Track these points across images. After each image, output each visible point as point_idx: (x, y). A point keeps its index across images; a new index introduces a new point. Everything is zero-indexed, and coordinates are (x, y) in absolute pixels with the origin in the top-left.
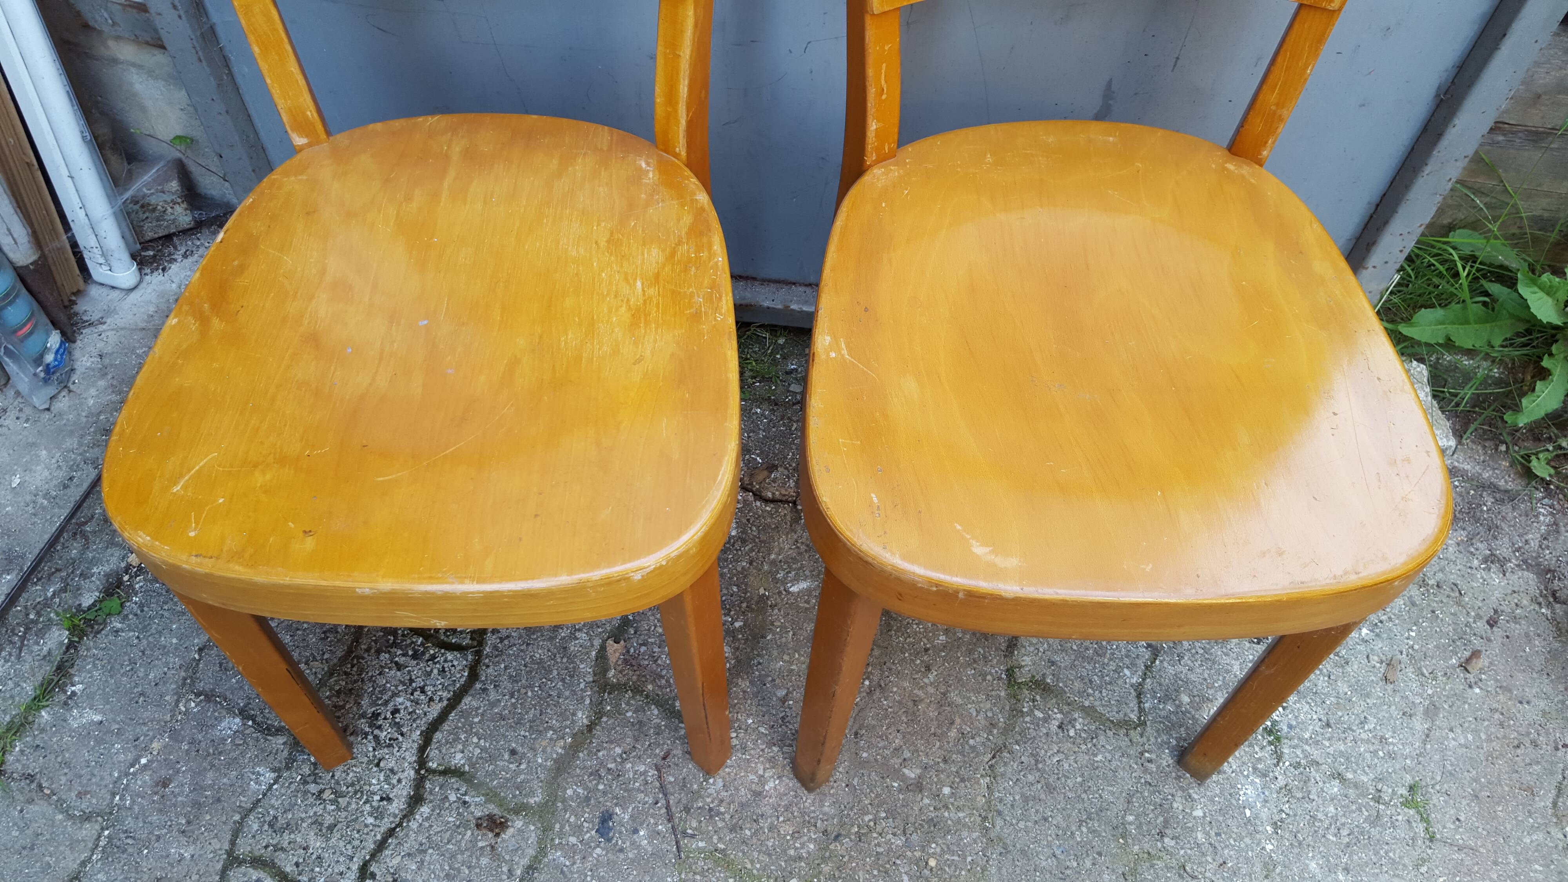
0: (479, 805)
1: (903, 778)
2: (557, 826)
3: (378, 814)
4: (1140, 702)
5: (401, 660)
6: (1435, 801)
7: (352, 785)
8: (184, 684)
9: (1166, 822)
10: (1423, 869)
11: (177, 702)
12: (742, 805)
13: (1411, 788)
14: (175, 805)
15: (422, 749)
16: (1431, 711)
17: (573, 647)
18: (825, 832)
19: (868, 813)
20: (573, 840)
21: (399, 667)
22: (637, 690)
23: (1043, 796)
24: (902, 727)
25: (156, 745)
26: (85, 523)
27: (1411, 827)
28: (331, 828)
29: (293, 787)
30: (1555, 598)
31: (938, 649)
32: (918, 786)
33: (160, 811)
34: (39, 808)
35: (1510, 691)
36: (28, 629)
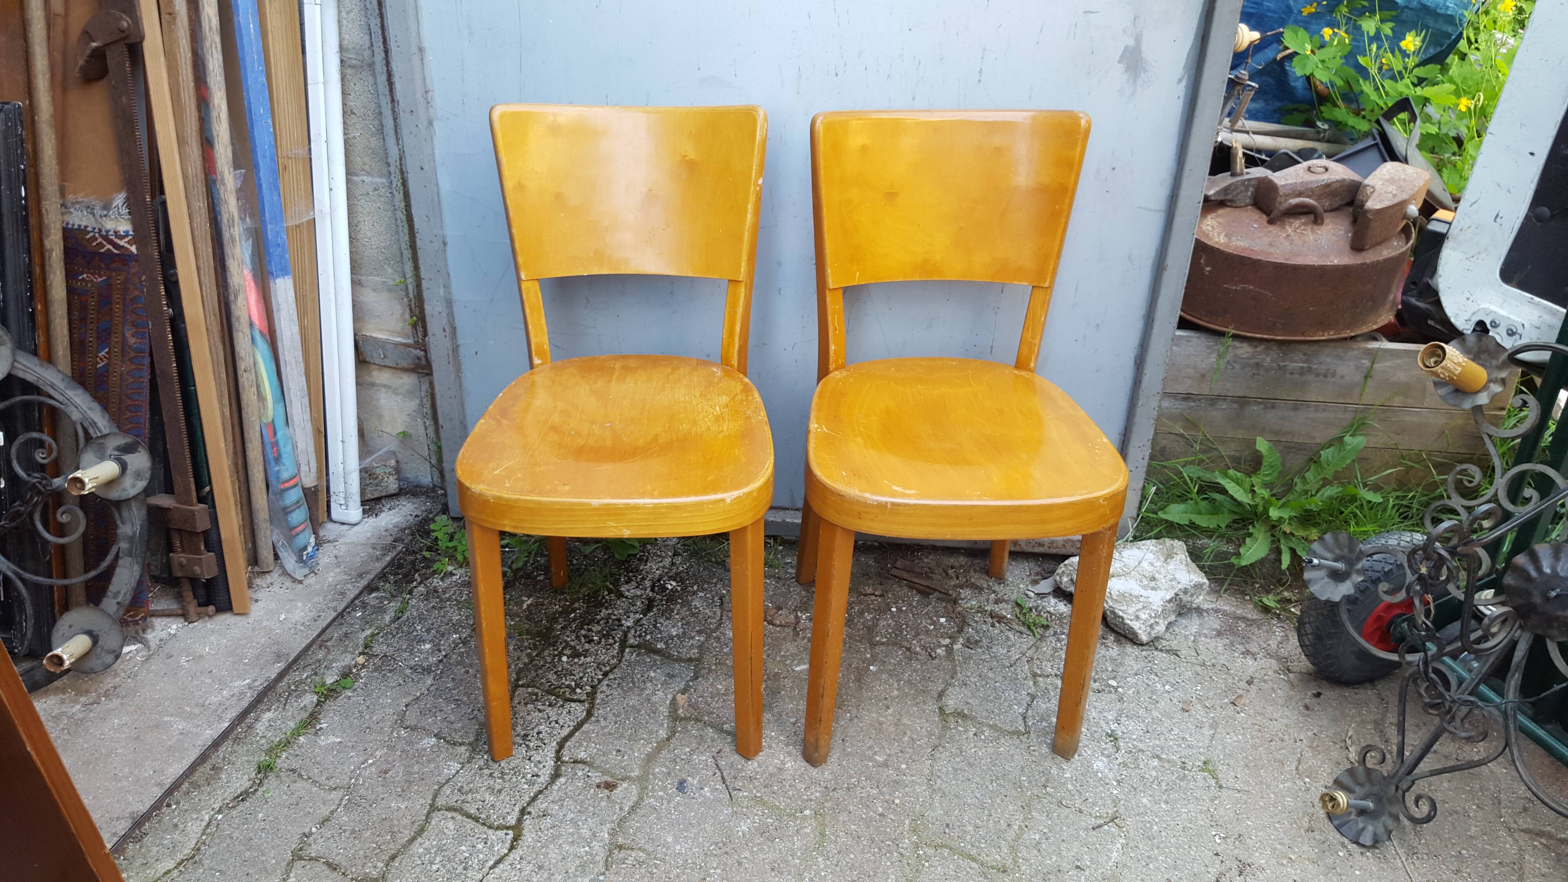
0: (597, 777)
1: (876, 761)
2: (650, 787)
3: (531, 783)
4: (1025, 722)
5: (542, 708)
6: (1220, 768)
7: (513, 769)
8: (396, 723)
9: (1047, 780)
10: (1217, 802)
11: (392, 732)
12: (771, 775)
13: (1205, 763)
14: (394, 782)
15: (558, 752)
16: (1214, 725)
17: (654, 699)
18: (826, 787)
19: (854, 778)
20: (661, 793)
21: (540, 711)
22: (697, 720)
23: (966, 768)
24: (873, 737)
25: (378, 753)
26: (327, 641)
27: (1206, 781)
28: (500, 791)
29: (473, 771)
30: (1289, 670)
31: (893, 698)
32: (885, 765)
33: (383, 785)
34: (300, 784)
35: (1264, 715)
36: (290, 694)
